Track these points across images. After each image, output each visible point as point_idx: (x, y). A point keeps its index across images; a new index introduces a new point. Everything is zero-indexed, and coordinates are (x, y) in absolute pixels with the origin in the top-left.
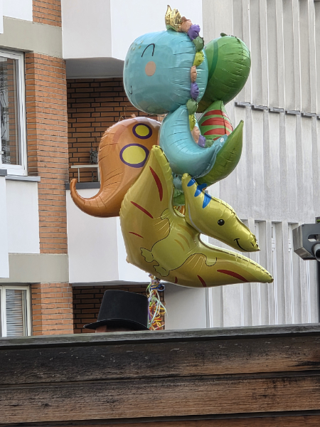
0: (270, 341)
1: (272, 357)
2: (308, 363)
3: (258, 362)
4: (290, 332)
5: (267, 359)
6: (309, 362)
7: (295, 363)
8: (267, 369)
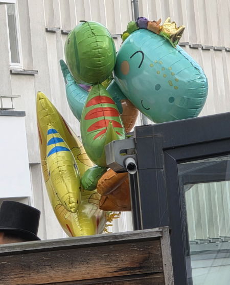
0: (90, 250)
1: (93, 265)
2: (125, 269)
3: (79, 270)
4: (108, 241)
5: (88, 267)
6: (126, 267)
7: (114, 270)
8: (89, 277)
